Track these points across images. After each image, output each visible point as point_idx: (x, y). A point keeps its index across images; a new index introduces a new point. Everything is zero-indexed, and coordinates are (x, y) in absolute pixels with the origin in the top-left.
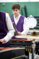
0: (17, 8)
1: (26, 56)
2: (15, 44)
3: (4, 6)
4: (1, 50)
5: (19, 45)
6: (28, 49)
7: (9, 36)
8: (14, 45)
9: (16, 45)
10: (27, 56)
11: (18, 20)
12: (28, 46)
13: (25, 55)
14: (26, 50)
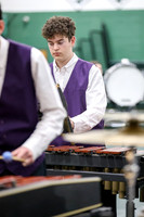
0: (62, 32)
1: (104, 209)
2: (64, 163)
3: (25, 24)
4: (12, 185)
5: (78, 168)
6: (114, 183)
7: (43, 136)
8: (60, 167)
9: (69, 168)
10: (109, 209)
11: (68, 76)
12: (111, 170)
13: (100, 205)
14: (106, 188)
